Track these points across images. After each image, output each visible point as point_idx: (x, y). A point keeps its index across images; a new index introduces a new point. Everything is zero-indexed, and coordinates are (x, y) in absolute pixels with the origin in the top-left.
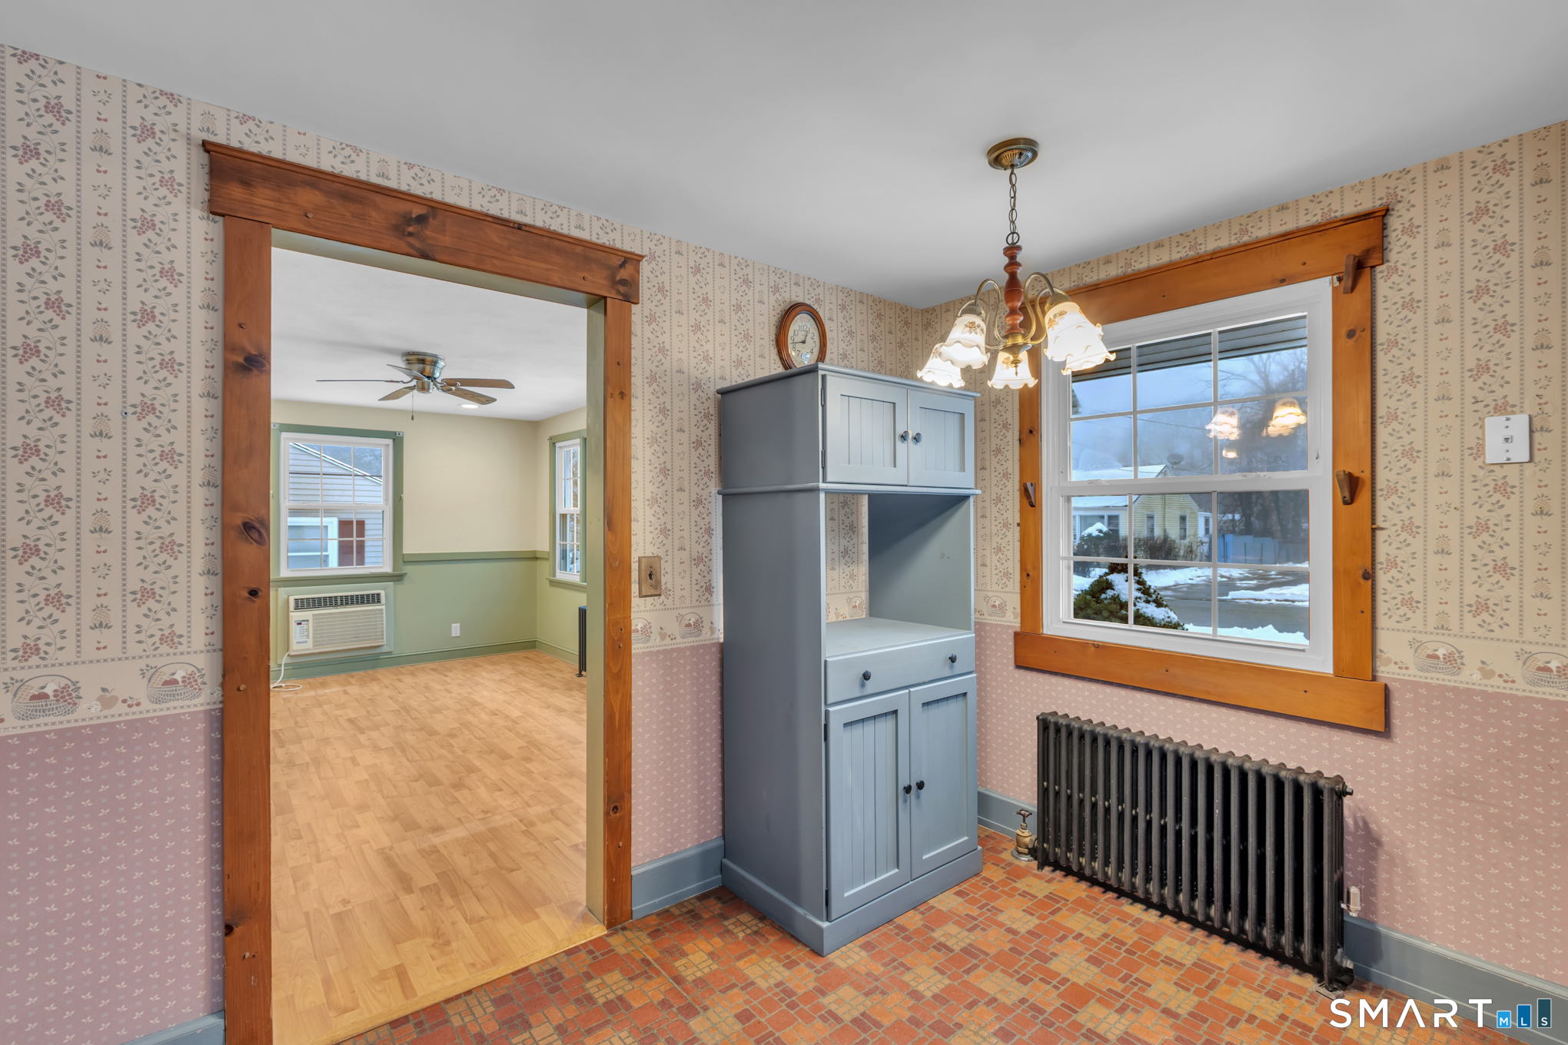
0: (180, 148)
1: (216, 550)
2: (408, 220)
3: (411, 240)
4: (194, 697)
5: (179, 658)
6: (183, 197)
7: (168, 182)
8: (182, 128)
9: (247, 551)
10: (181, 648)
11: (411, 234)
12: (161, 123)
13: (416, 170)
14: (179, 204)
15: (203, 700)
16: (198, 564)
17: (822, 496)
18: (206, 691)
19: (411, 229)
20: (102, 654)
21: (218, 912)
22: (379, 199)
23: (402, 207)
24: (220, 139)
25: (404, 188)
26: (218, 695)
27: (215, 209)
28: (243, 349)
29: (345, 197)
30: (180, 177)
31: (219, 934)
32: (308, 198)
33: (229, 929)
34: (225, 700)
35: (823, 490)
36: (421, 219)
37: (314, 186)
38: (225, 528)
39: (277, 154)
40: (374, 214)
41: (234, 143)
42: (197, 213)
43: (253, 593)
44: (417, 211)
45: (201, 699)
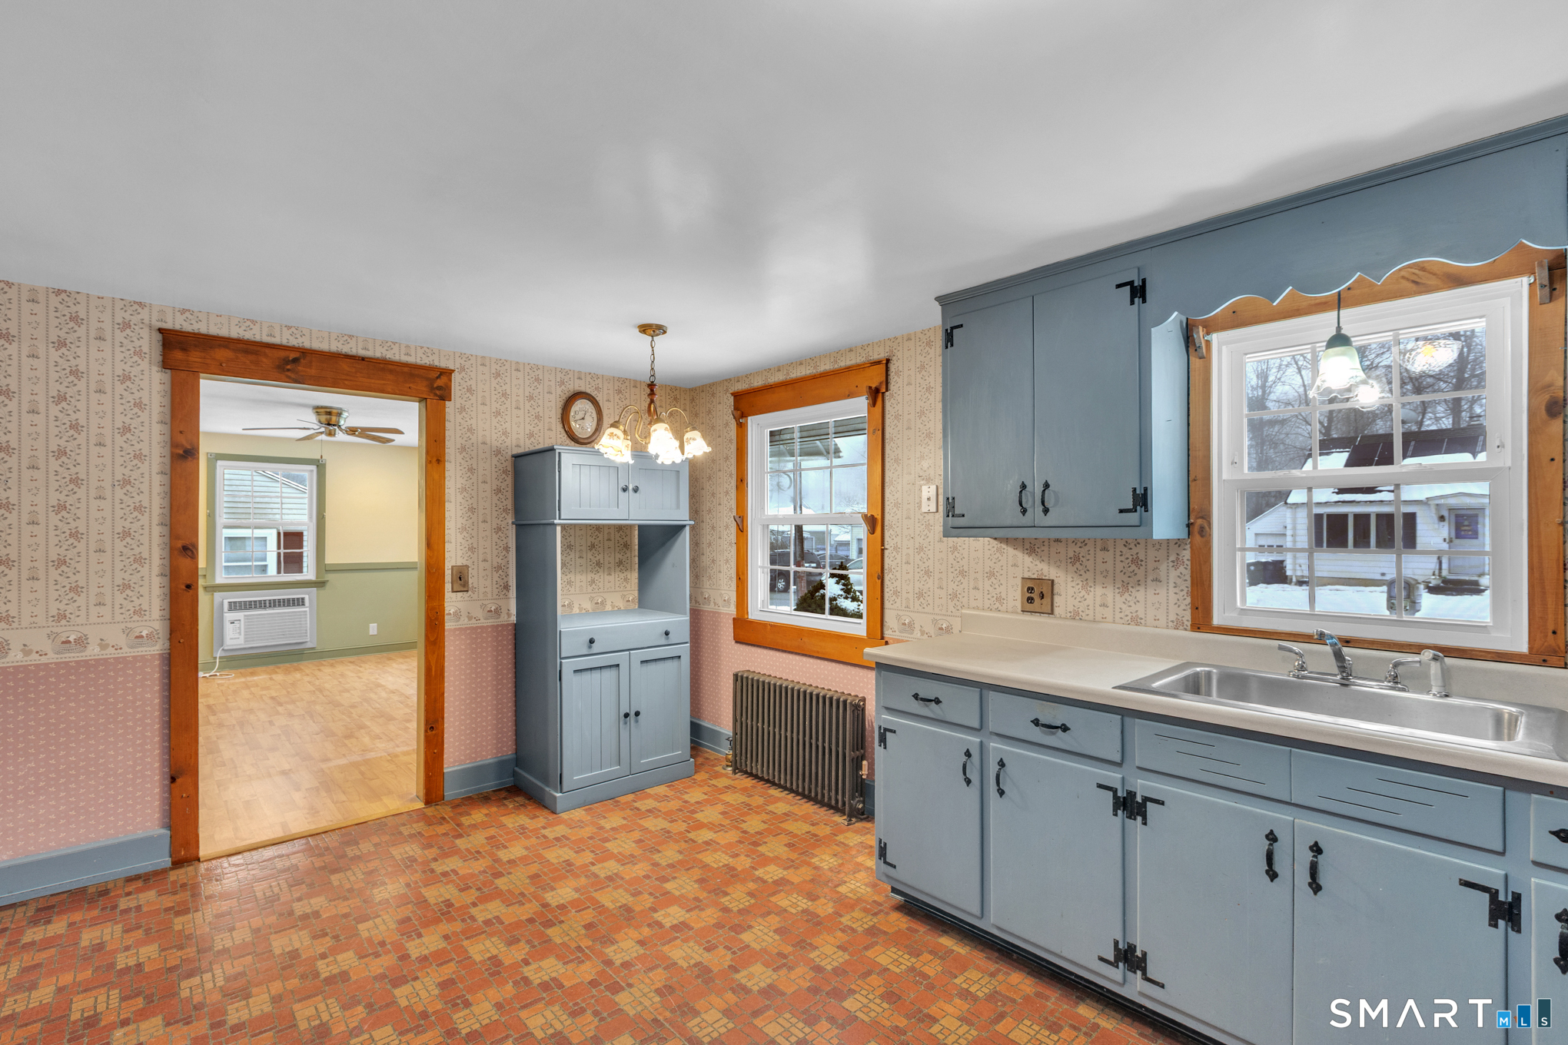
0: (145, 333)
1: (167, 562)
2: (287, 361)
3: (289, 374)
4: (153, 646)
5: (144, 623)
6: (147, 360)
7: (139, 353)
8: (146, 321)
9: (184, 562)
10: (145, 618)
11: (288, 370)
12: (135, 319)
13: (293, 329)
14: (144, 365)
15: (157, 648)
16: (156, 570)
17: (559, 529)
18: (160, 642)
19: (289, 367)
20: (101, 620)
21: (167, 770)
22: (267, 351)
23: (282, 354)
24: (169, 325)
25: (285, 342)
26: (167, 645)
27: (165, 364)
28: (182, 446)
29: (246, 352)
30: (146, 349)
31: (167, 782)
32: (222, 354)
33: (173, 779)
34: (172, 647)
35: (559, 524)
36: (295, 360)
37: (226, 347)
38: (172, 549)
39: (204, 331)
40: (264, 360)
41: (177, 327)
42: (155, 369)
43: (188, 587)
44: (292, 356)
45: (157, 647)
